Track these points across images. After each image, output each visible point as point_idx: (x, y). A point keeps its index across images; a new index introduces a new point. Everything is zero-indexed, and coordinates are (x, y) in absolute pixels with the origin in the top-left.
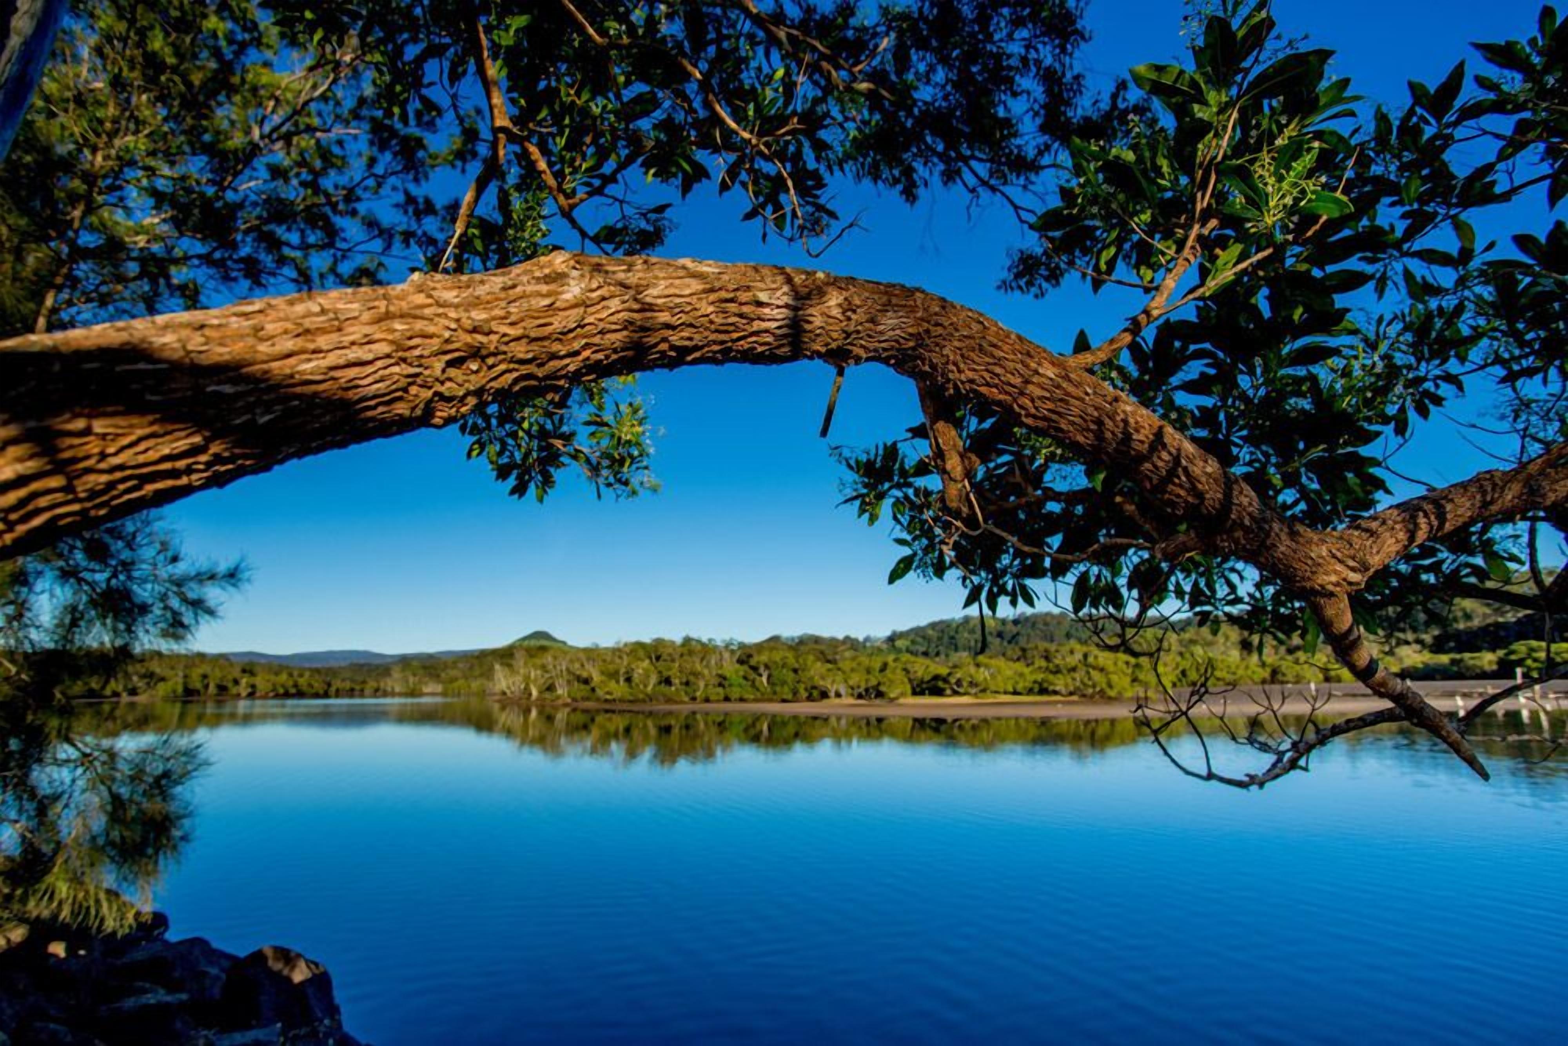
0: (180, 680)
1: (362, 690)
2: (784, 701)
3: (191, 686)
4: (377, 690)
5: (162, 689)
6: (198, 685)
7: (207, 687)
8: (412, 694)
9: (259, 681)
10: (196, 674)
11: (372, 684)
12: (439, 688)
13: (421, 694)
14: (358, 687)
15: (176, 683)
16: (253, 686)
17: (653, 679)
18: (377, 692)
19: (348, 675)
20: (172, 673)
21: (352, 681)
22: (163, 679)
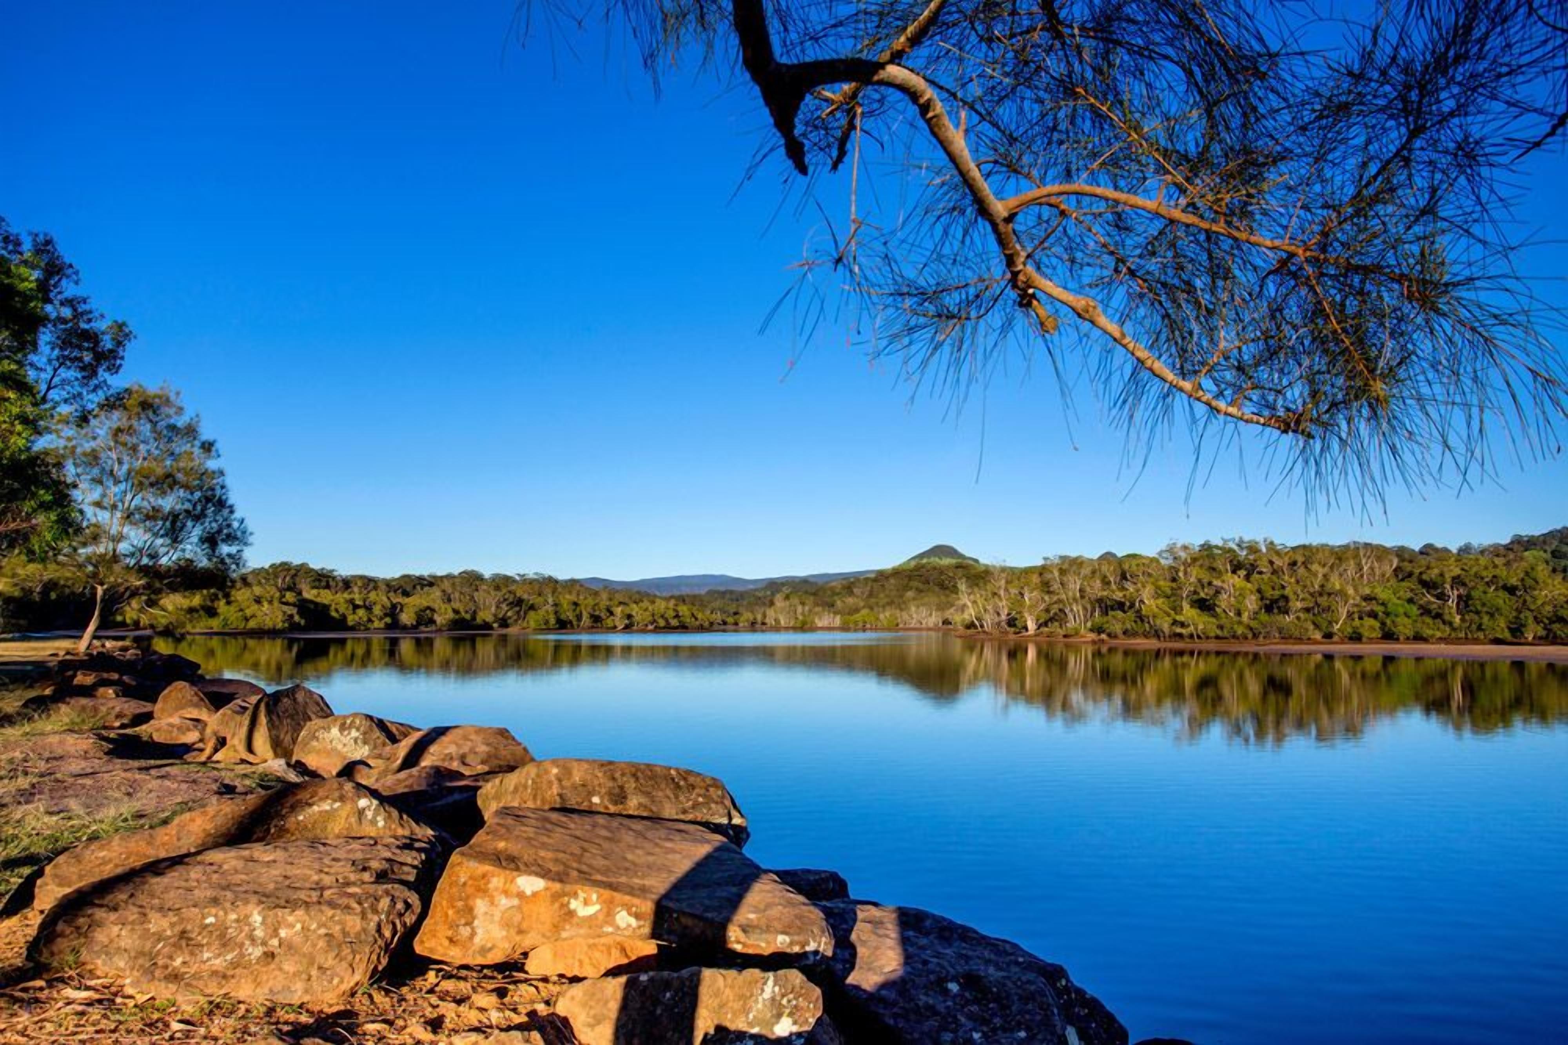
0: (551, 609)
1: (736, 624)
2: (1497, 641)
3: (563, 617)
4: (753, 624)
5: (533, 618)
6: (571, 616)
7: (579, 618)
8: (803, 627)
9: (634, 609)
10: (566, 600)
11: (746, 616)
12: (838, 621)
13: (813, 629)
14: (730, 620)
15: (546, 611)
16: (629, 617)
17: (1251, 603)
18: (753, 627)
19: (717, 604)
20: (540, 600)
21: (723, 611)
22: (532, 607)
